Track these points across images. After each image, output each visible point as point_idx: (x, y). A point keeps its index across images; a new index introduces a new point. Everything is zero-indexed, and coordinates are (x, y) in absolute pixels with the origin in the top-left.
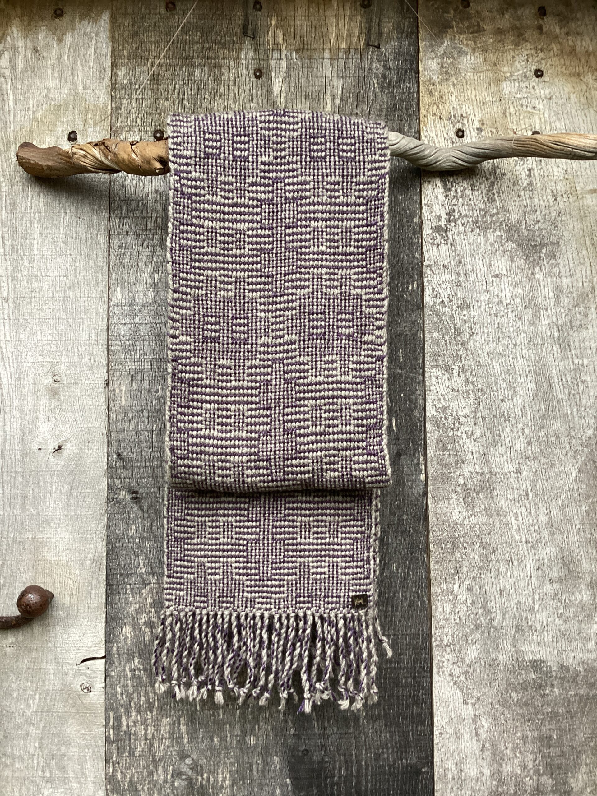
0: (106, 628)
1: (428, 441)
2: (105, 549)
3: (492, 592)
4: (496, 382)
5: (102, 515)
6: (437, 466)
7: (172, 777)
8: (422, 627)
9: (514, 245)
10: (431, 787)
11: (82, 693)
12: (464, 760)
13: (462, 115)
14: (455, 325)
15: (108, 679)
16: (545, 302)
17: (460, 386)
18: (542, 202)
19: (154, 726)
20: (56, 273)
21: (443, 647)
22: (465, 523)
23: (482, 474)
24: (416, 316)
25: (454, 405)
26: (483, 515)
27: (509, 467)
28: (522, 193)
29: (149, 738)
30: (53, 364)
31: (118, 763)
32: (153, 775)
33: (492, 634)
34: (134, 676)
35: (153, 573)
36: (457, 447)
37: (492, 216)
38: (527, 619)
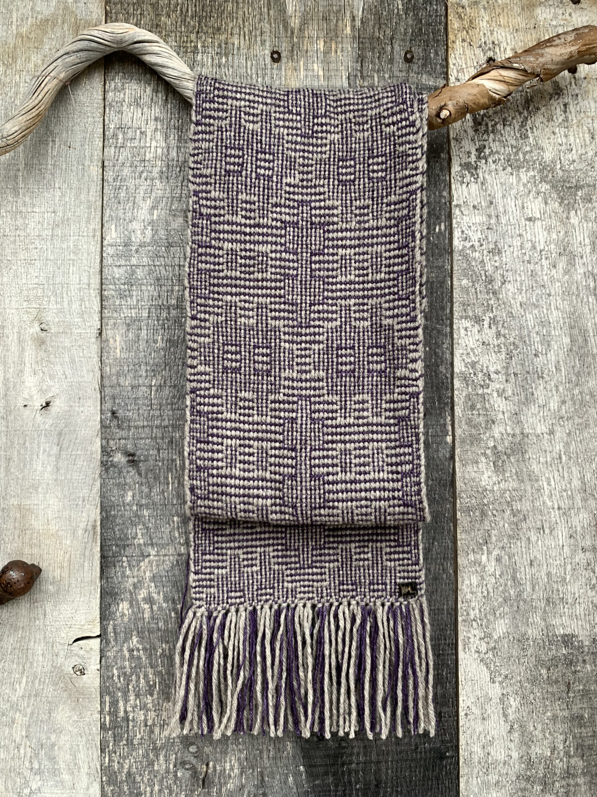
0: (101, 604)
1: (456, 399)
2: (99, 518)
3: (522, 562)
4: (529, 336)
5: (94, 480)
6: (465, 427)
7: (175, 766)
8: (447, 601)
9: (548, 187)
10: (456, 772)
11: (75, 675)
12: (491, 743)
13: (493, 43)
14: (486, 271)
15: (103, 661)
16: (580, 250)
17: (491, 340)
18: (578, 141)
19: (155, 711)
20: (43, 209)
21: (469, 622)
22: (495, 489)
23: (514, 435)
24: (444, 262)
25: (484, 360)
26: (514, 480)
27: (541, 428)
28: (557, 130)
29: (149, 724)
30: (40, 310)
31: (115, 753)
32: (153, 765)
33: (521, 607)
34: (132, 657)
35: (152, 545)
36: (487, 406)
37: (525, 154)
38: (558, 590)
